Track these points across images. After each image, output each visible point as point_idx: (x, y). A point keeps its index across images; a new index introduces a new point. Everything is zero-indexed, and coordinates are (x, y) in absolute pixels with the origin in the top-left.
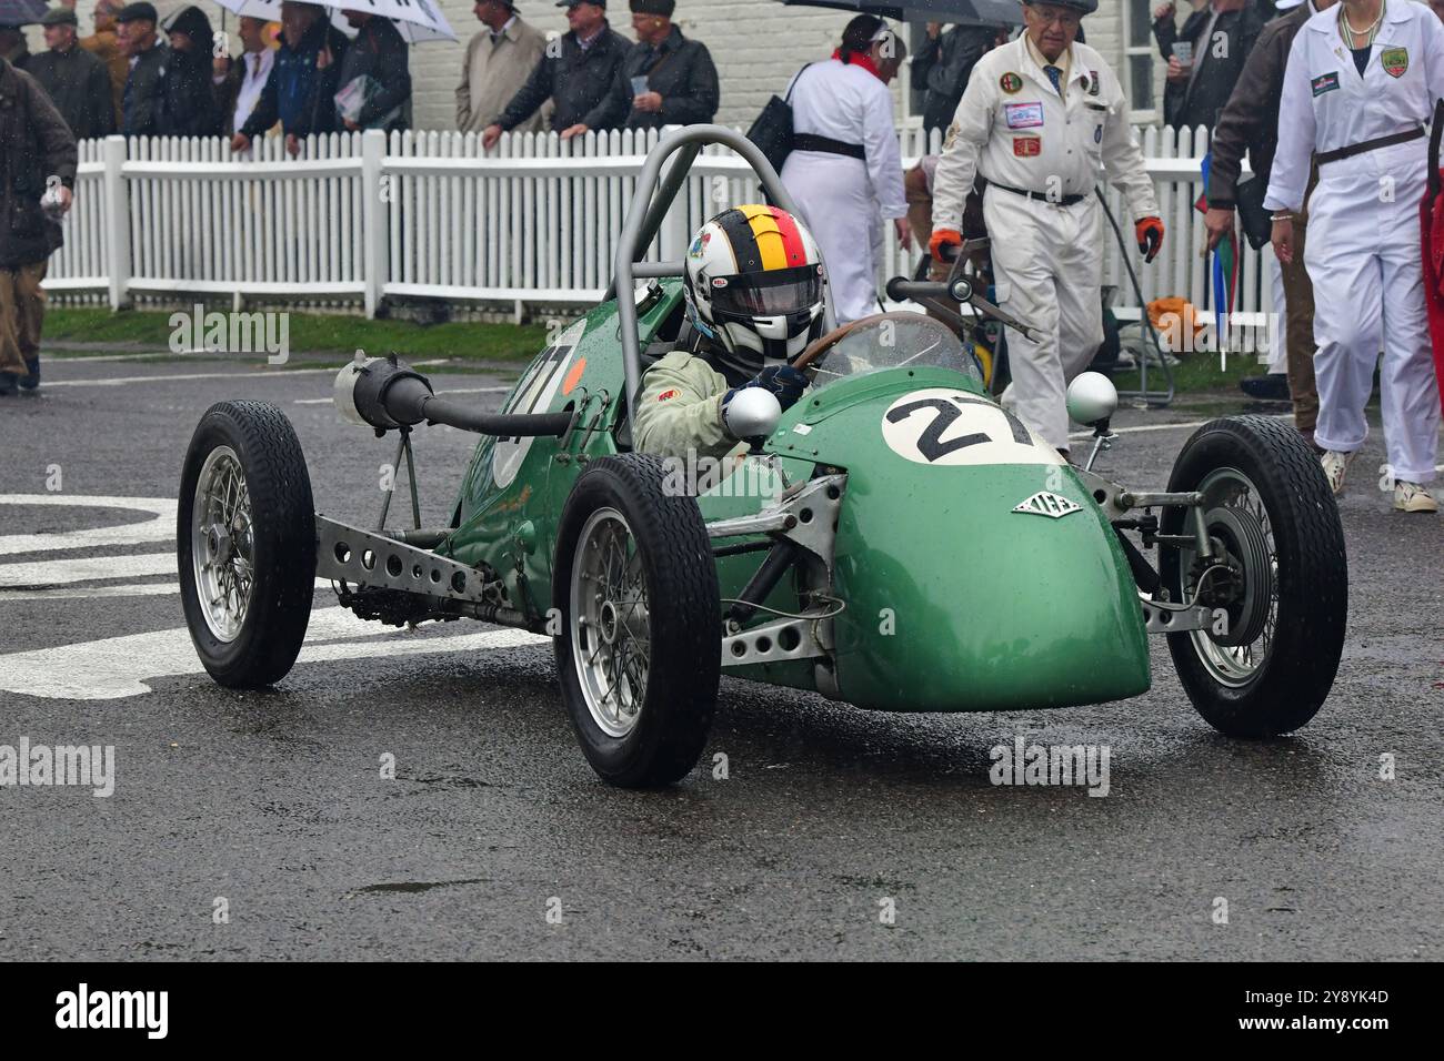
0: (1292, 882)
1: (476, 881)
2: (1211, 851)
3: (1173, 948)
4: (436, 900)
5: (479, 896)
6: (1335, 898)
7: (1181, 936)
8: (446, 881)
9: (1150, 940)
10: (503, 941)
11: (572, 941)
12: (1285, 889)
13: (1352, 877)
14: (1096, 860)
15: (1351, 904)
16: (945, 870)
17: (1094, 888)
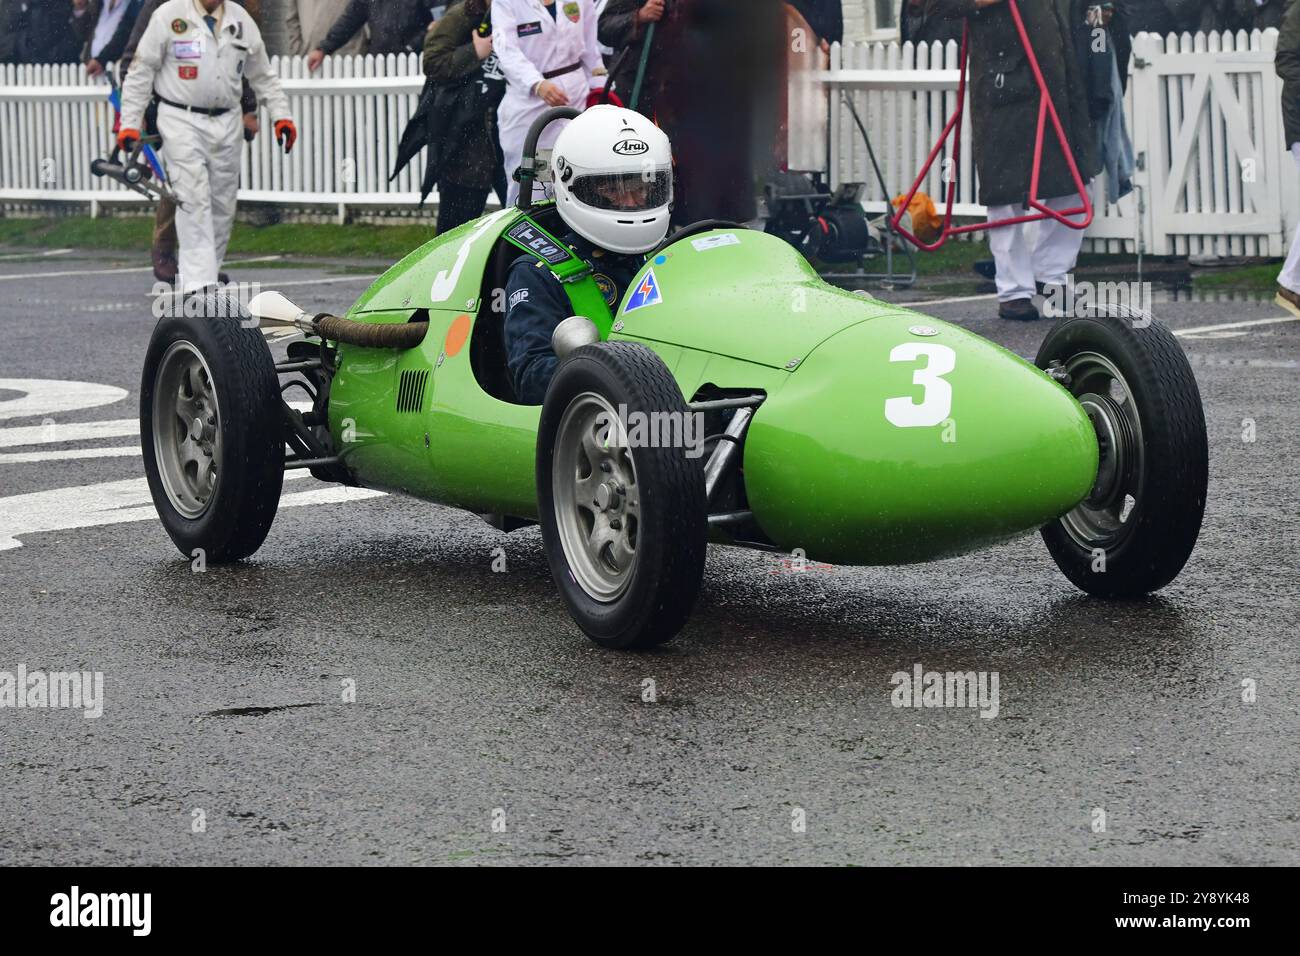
4: (275, 721)
5: (312, 718)
8: (284, 705)
10: (333, 757)
11: (393, 755)
12: (1017, 700)
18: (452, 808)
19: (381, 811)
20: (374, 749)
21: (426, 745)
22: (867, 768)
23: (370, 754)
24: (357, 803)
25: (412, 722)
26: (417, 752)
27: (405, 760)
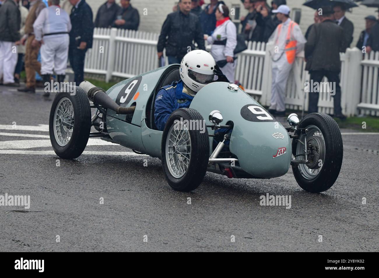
0: (252, 231)
1: (40, 212)
2: (232, 222)
3: (219, 245)
4: (30, 215)
5: (41, 215)
6: (263, 236)
7: (222, 242)
8: (33, 211)
9: (214, 242)
10: (46, 227)
11: (64, 229)
12: (250, 233)
13: (268, 231)
14: (202, 221)
15: (267, 238)
16: (163, 220)
17: (201, 228)
18: (79, 246)
19: (58, 244)
20: (58, 226)
21: (74, 227)
22: (203, 247)
23: (57, 228)
24: (51, 241)
25: (70, 220)
26: (71, 228)
27: (67, 231)
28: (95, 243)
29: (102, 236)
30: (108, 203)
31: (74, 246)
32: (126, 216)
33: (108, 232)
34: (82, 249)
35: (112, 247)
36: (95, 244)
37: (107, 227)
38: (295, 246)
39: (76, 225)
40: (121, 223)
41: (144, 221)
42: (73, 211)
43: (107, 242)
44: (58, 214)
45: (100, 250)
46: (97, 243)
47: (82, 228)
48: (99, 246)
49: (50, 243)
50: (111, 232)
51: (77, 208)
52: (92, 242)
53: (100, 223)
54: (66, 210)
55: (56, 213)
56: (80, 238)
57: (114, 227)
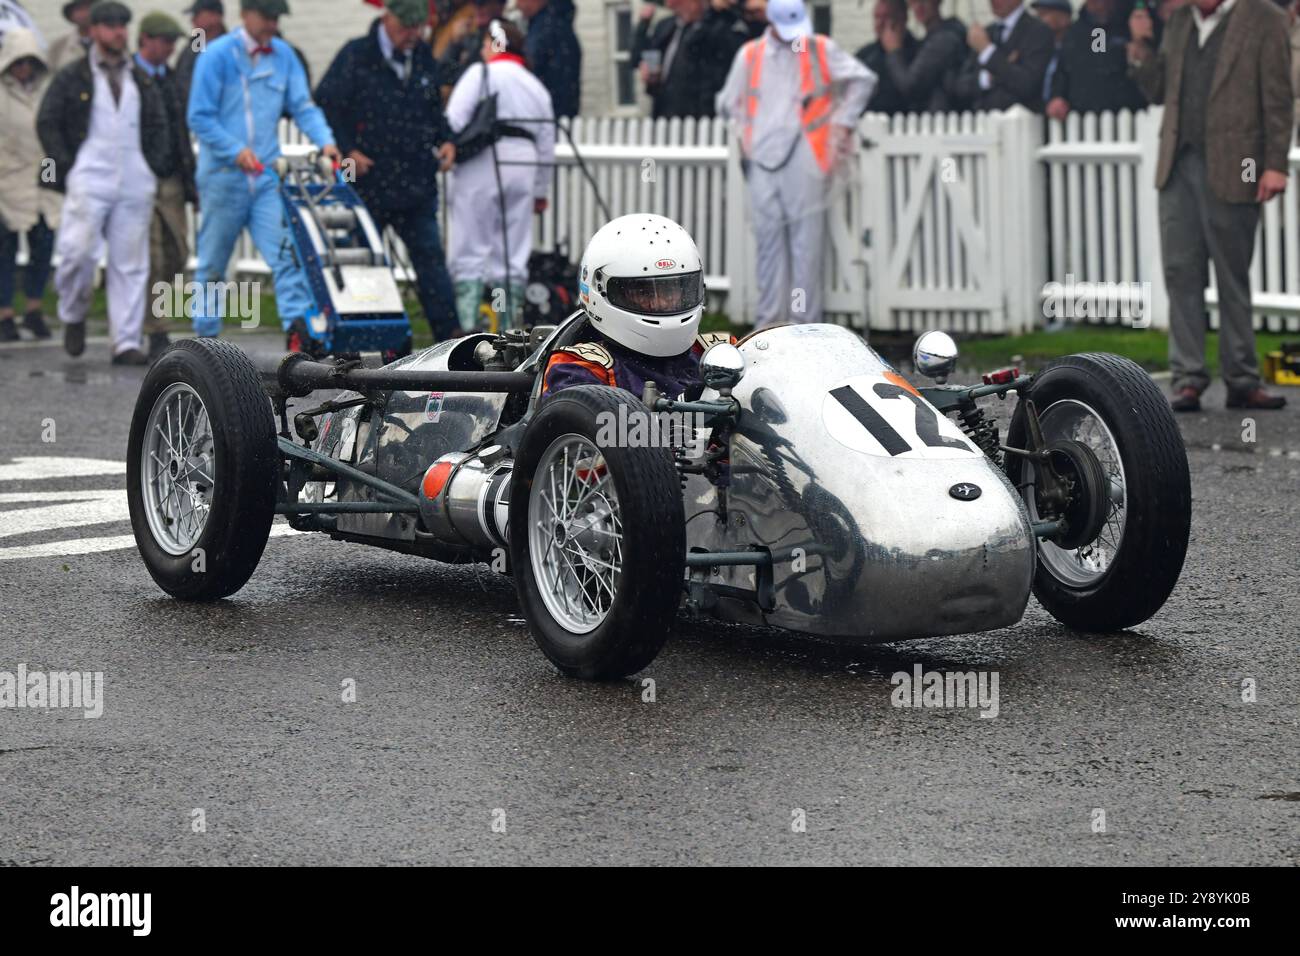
0: (735, 744)
1: (43, 748)
4: (8, 763)
5: (45, 760)
8: (18, 748)
10: (64, 798)
11: (123, 797)
12: (728, 750)
13: (785, 740)
15: (784, 762)
18: (178, 848)
19: (108, 850)
20: (104, 790)
21: (155, 787)
22: (581, 814)
23: (100, 795)
24: (85, 842)
25: (142, 765)
26: (146, 794)
27: (134, 801)
28: (229, 835)
29: (251, 808)
30: (259, 697)
31: (163, 852)
32: (321, 735)
33: (268, 792)
34: (189, 857)
35: (286, 842)
36: (230, 839)
37: (262, 778)
38: (878, 781)
39: (163, 782)
40: (308, 758)
41: (382, 746)
42: (150, 736)
43: (268, 826)
44: (101, 750)
45: (246, 855)
46: (236, 833)
47: (182, 790)
48: (245, 842)
49: (85, 849)
50: (279, 794)
51: (162, 725)
52: (218, 833)
53: (238, 766)
54: (126, 732)
55: (93, 749)
56: (180, 823)
57: (287, 776)
